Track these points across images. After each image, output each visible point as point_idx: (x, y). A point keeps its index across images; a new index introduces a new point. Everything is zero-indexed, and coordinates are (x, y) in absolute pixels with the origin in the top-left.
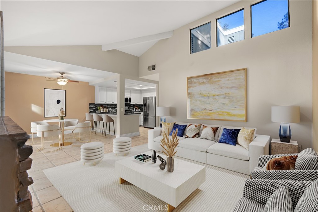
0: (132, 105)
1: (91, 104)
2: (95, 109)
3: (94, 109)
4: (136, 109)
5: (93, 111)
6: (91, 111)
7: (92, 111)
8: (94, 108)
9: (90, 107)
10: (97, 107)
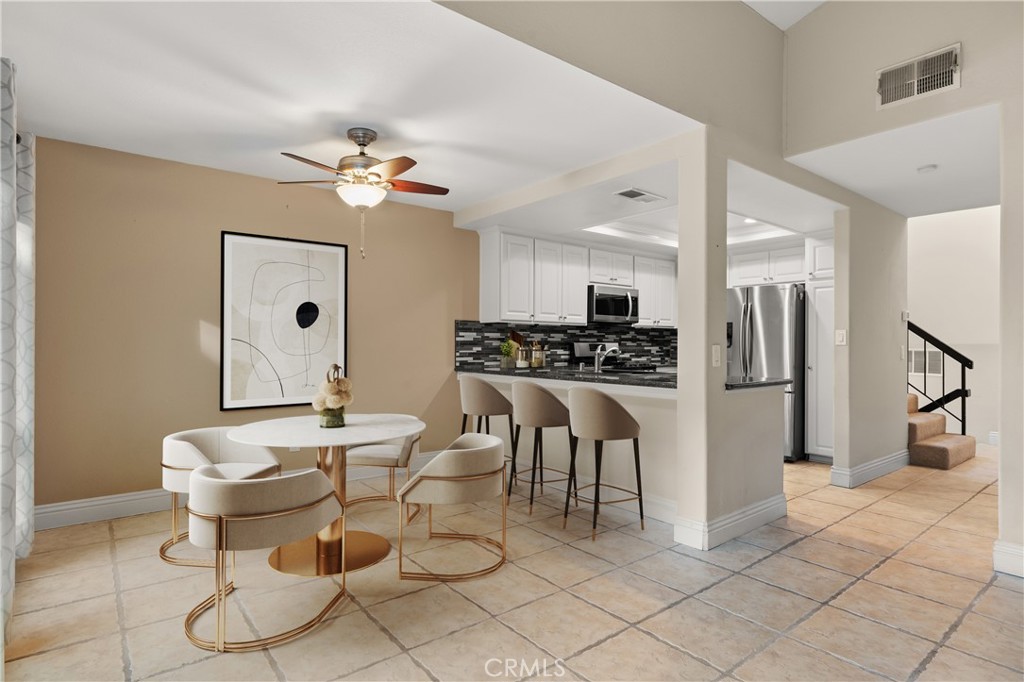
1: (461, 326)
2: (480, 349)
3: (476, 349)
5: (470, 359)
6: (462, 363)
7: (466, 363)
8: (474, 343)
9: (458, 339)
10: (488, 338)
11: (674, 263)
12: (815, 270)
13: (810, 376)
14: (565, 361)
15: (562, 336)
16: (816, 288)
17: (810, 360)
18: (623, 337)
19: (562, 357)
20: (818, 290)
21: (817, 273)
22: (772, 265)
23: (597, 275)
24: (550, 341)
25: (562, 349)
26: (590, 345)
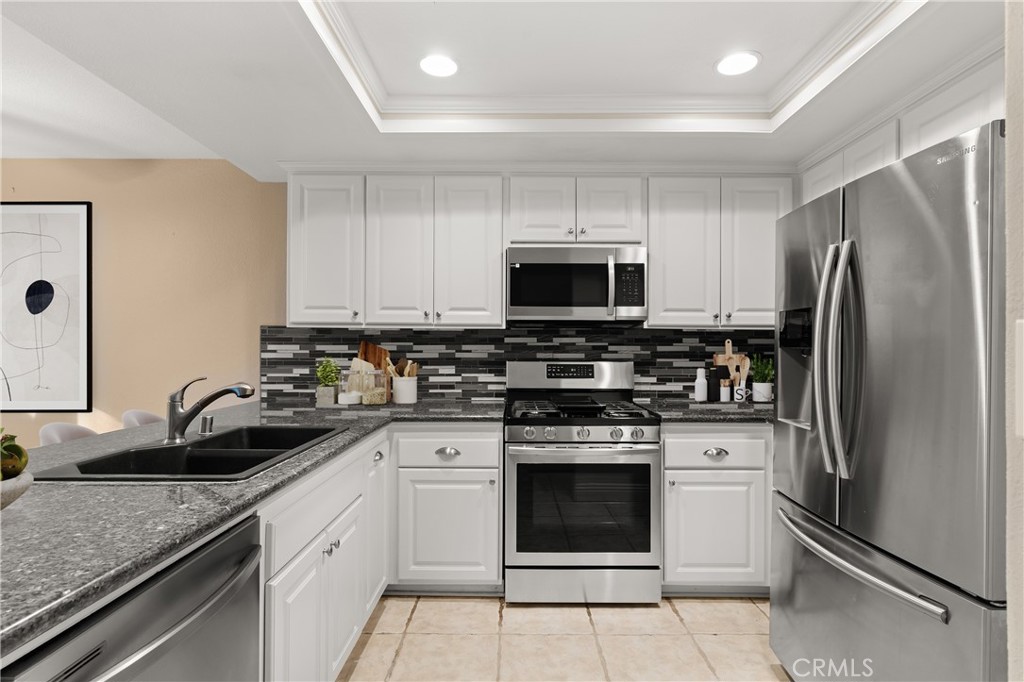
1: (271, 335)
2: (306, 371)
4: (716, 376)
6: (273, 393)
8: (296, 362)
9: (266, 355)
10: (322, 354)
14: (498, 394)
15: (491, 348)
18: (660, 349)
19: (491, 387)
23: (529, 226)
24: (460, 359)
25: (490, 372)
26: (548, 365)
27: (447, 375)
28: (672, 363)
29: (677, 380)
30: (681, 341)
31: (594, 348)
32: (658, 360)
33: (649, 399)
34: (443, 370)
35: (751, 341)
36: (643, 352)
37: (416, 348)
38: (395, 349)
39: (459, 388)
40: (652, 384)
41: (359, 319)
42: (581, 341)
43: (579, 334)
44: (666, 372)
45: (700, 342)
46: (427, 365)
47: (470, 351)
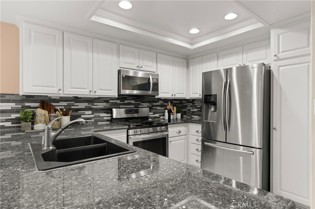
0: (161, 102)
2: (18, 116)
3: (14, 116)
4: (170, 112)
11: (186, 60)
12: (279, 53)
13: (275, 135)
14: (107, 121)
15: (105, 104)
16: (280, 66)
17: (275, 122)
18: (154, 104)
19: (105, 118)
20: (281, 68)
21: (281, 55)
22: (245, 55)
23: (125, 63)
24: (93, 108)
25: (104, 113)
26: (126, 110)
27: (88, 114)
28: (156, 108)
29: (158, 113)
30: (159, 102)
31: (137, 104)
32: (153, 107)
33: (151, 119)
34: (87, 112)
35: (174, 102)
36: (149, 105)
37: (76, 104)
38: (66, 104)
39: (93, 119)
40: (152, 114)
41: (61, 92)
42: (133, 102)
43: (133, 99)
44: (155, 111)
45: (163, 102)
46: (80, 111)
47: (97, 105)
